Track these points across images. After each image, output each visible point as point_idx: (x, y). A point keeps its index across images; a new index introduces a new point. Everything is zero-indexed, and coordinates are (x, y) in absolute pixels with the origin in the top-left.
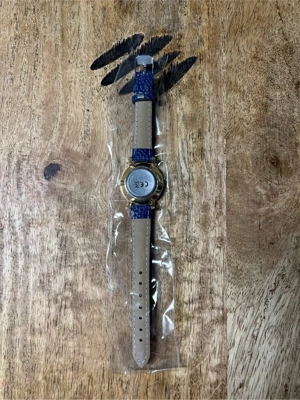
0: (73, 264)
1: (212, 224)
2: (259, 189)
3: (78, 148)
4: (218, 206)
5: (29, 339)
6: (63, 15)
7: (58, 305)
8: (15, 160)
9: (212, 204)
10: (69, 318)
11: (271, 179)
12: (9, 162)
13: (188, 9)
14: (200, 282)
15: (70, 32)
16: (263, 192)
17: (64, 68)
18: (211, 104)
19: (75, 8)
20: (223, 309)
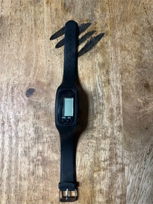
0: (42, 142)
1: (115, 119)
2: (139, 100)
3: (44, 80)
4: (118, 109)
5: (18, 182)
6: (35, 13)
7: (34, 164)
8: (11, 87)
9: (115, 108)
10: (40, 171)
11: (145, 95)
12: (7, 88)
13: (99, 10)
14: (110, 150)
15: (39, 22)
16: (141, 102)
17: (36, 39)
18: (112, 56)
19: (41, 9)
20: (122, 164)
